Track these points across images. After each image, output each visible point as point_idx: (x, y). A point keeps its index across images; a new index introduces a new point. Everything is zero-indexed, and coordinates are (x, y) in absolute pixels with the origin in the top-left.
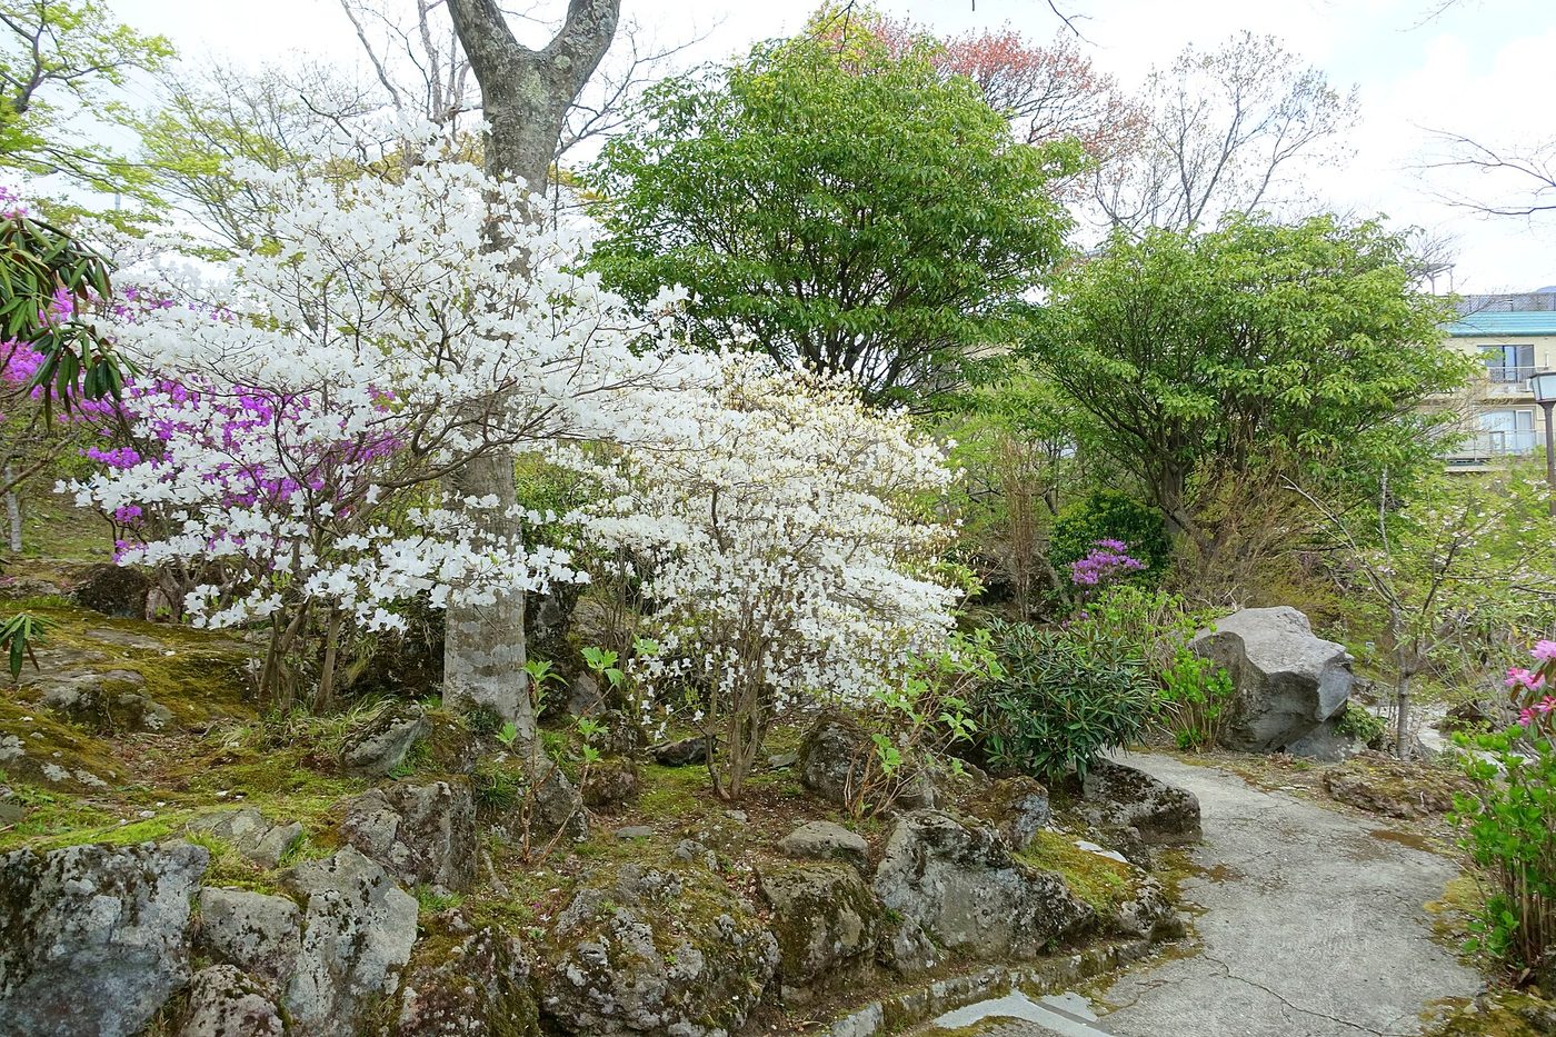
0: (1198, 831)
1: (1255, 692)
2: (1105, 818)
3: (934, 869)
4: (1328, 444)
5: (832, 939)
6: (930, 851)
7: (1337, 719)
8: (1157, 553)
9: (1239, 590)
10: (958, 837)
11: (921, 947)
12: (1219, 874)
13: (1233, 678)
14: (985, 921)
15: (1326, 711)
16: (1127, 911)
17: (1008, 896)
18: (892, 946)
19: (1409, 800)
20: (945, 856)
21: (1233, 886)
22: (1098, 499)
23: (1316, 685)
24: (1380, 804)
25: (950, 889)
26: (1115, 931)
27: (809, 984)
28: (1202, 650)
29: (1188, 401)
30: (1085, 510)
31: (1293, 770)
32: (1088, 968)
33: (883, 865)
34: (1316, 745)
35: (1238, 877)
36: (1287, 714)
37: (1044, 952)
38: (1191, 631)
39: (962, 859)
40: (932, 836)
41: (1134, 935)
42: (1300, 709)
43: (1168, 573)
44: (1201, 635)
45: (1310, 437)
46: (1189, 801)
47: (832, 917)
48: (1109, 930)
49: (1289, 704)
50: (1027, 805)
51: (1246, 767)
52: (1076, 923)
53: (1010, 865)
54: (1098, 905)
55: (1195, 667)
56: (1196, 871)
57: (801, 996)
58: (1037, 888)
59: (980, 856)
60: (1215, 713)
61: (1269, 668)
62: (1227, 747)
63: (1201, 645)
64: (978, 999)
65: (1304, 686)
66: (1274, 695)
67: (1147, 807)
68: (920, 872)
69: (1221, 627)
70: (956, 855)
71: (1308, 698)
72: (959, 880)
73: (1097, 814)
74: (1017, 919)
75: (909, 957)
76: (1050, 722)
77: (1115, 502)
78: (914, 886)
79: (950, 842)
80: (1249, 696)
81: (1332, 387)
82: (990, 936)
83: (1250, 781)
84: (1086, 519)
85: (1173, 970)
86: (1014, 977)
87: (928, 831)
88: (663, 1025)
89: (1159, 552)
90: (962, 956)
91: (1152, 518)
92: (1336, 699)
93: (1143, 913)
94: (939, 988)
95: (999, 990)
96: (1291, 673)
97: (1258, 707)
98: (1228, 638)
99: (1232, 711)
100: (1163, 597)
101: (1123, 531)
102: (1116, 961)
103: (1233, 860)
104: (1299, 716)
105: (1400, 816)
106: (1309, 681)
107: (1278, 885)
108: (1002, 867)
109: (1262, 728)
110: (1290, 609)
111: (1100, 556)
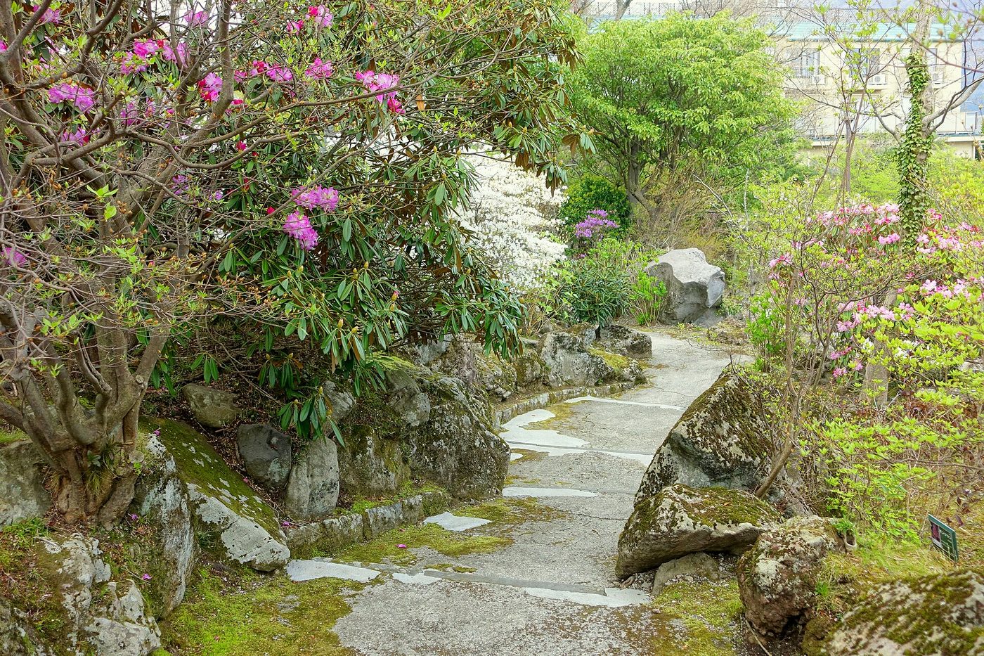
0: (650, 352)
1: (677, 293)
2: (612, 345)
3: (560, 351)
4: (719, 156)
5: (533, 371)
6: (558, 345)
7: (717, 307)
8: (623, 216)
9: (671, 240)
10: (569, 339)
11: (557, 378)
12: (660, 366)
13: (667, 287)
14: (577, 372)
15: (711, 302)
16: (626, 371)
17: (585, 363)
18: (548, 377)
19: (743, 337)
20: (563, 347)
21: (665, 369)
22: (589, 183)
23: (706, 288)
24: (730, 340)
25: (565, 359)
26: (621, 378)
27: (525, 386)
28: (651, 273)
29: (645, 129)
30: (581, 191)
31: (694, 331)
32: (612, 391)
33: (544, 349)
34: (707, 322)
35: (667, 367)
36: (692, 304)
37: (597, 384)
38: (645, 263)
39: (570, 348)
40: (559, 339)
41: (629, 380)
42: (699, 301)
43: (631, 229)
44: (650, 265)
45: (710, 151)
46: (647, 339)
47: (532, 364)
48: (619, 378)
49: (693, 298)
50: (587, 333)
51: (672, 331)
52: (609, 374)
53: (585, 351)
54: (616, 369)
55: (648, 281)
56: (650, 366)
57: (524, 390)
58: (595, 360)
59: (576, 347)
60: (657, 305)
61: (684, 280)
62: (663, 323)
63: (650, 270)
64: (577, 397)
65: (700, 289)
66: (686, 294)
67: (629, 341)
68: (555, 353)
69: (661, 260)
70: (567, 347)
71: (702, 295)
72: (568, 356)
73: (609, 343)
74: (588, 372)
75: (554, 382)
76: (589, 303)
77: (598, 186)
78: (553, 358)
79: (566, 341)
80: (674, 295)
81: (722, 122)
82: (579, 377)
83: (673, 336)
84: (582, 196)
85: (643, 391)
86: (588, 390)
87: (558, 337)
88: (494, 389)
89: (624, 216)
90: (569, 384)
91: (620, 194)
92: (716, 295)
93: (632, 372)
94: (565, 391)
95: (584, 394)
96: (694, 282)
97: (679, 301)
98: (665, 266)
99: (666, 304)
100: (631, 244)
101: (604, 203)
102: (622, 389)
103: (666, 362)
104: (699, 304)
105: (738, 344)
106: (703, 286)
107: (683, 368)
108: (583, 352)
109: (680, 312)
110: (696, 250)
111: (592, 220)
